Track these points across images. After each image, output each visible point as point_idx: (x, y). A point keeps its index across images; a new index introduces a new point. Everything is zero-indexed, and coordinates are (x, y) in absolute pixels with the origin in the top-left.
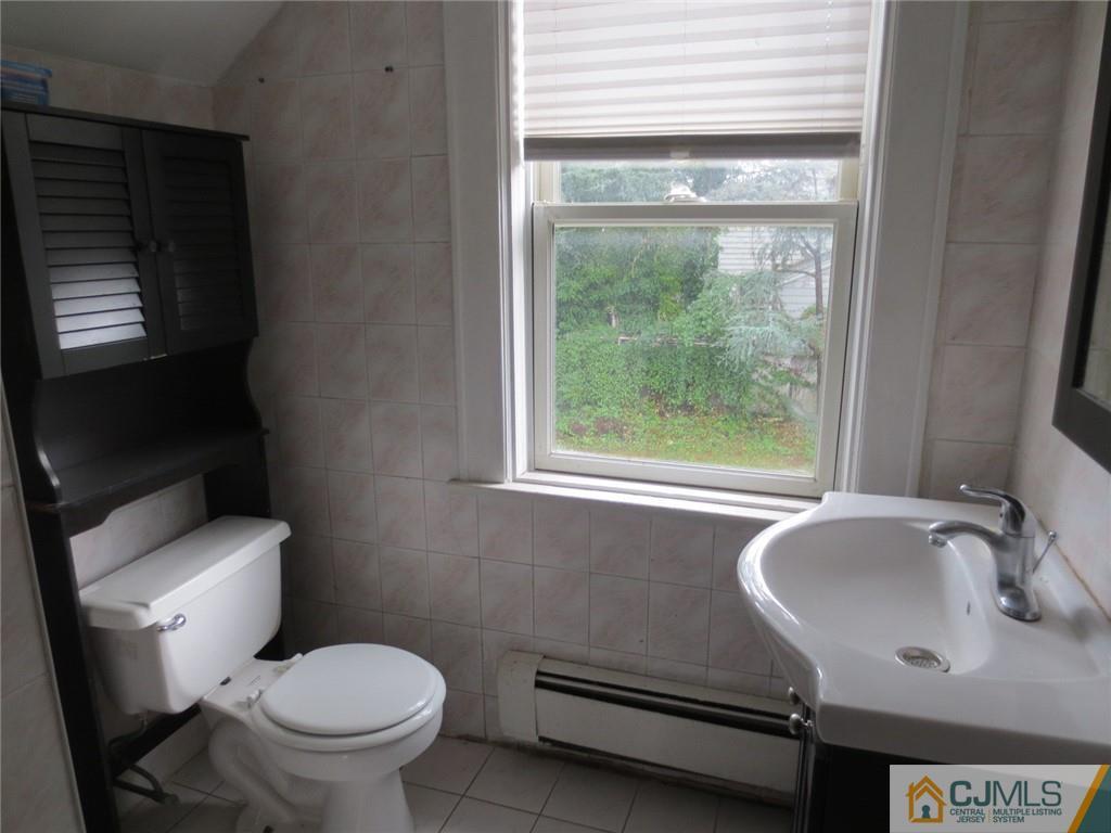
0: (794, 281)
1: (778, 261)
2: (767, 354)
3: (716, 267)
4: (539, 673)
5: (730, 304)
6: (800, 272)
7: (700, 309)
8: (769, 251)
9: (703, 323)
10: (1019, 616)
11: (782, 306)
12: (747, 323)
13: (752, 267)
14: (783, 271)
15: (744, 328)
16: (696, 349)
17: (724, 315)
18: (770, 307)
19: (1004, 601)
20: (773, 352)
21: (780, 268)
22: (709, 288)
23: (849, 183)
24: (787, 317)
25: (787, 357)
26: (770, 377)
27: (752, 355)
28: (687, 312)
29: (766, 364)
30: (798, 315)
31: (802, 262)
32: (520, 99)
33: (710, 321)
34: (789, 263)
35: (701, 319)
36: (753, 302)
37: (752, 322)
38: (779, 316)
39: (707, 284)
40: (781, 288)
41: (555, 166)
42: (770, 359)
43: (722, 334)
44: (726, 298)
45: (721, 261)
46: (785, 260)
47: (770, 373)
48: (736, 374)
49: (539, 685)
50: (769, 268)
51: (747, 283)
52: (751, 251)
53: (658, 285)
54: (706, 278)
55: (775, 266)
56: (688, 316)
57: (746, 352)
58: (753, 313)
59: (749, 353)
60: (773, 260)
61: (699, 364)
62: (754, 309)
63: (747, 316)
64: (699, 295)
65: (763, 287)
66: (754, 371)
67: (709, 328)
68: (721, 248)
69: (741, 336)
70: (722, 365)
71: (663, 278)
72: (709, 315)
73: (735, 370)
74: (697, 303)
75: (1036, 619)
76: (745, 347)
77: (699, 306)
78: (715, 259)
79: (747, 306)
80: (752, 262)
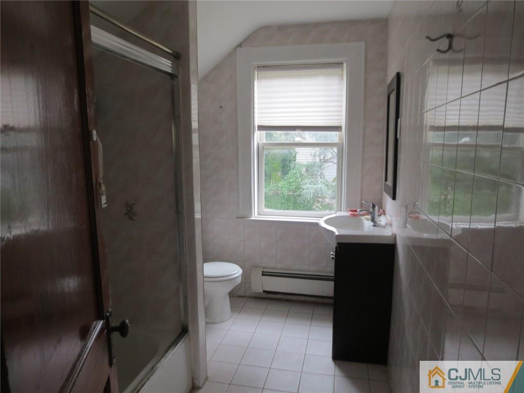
0: (329, 166)
1: (322, 158)
2: (319, 197)
3: (295, 161)
4: (263, 272)
5: (302, 176)
6: (331, 162)
7: (290, 178)
8: (318, 153)
9: (292, 184)
10: (374, 226)
11: (324, 177)
12: (310, 184)
13: (311, 160)
14: (324, 162)
15: (309, 186)
16: (289, 196)
17: (300, 181)
18: (319, 177)
19: (372, 224)
20: (321, 196)
21: (323, 161)
22: (293, 169)
23: (341, 138)
24: (327, 181)
25: (327, 198)
26: (321, 207)
27: (312, 198)
28: (284, 179)
29: (319, 202)
30: (331, 180)
31: (332, 158)
32: (256, 115)
33: (294, 183)
34: (326, 158)
35: (290, 183)
36: (312, 175)
37: (312, 183)
38: (323, 181)
39: (292, 168)
40: (323, 169)
41: (264, 132)
42: (320, 199)
43: (300, 188)
44: (300, 173)
45: (297, 158)
46: (324, 157)
47: (321, 205)
48: (306, 206)
49: (263, 275)
50: (318, 161)
51: (309, 168)
52: (310, 153)
53: (271, 168)
54: (292, 165)
55: (320, 160)
56: (285, 182)
57: (310, 196)
58: (312, 179)
59: (312, 196)
60: (320, 157)
61: (290, 202)
62: (312, 178)
63: (310, 181)
64: (289, 172)
65: (316, 169)
66: (313, 205)
67: (294, 186)
68: (298, 153)
69: (308, 189)
70: (300, 202)
71: (273, 165)
72: (293, 181)
73: (306, 204)
74: (289, 176)
75: (378, 226)
76: (309, 194)
77: (289, 177)
78: (295, 157)
79: (310, 177)
80: (311, 158)
